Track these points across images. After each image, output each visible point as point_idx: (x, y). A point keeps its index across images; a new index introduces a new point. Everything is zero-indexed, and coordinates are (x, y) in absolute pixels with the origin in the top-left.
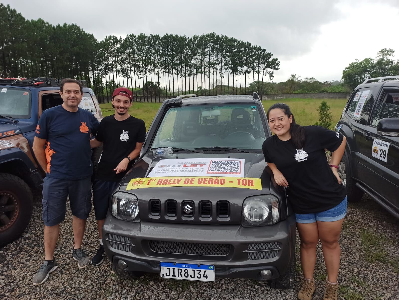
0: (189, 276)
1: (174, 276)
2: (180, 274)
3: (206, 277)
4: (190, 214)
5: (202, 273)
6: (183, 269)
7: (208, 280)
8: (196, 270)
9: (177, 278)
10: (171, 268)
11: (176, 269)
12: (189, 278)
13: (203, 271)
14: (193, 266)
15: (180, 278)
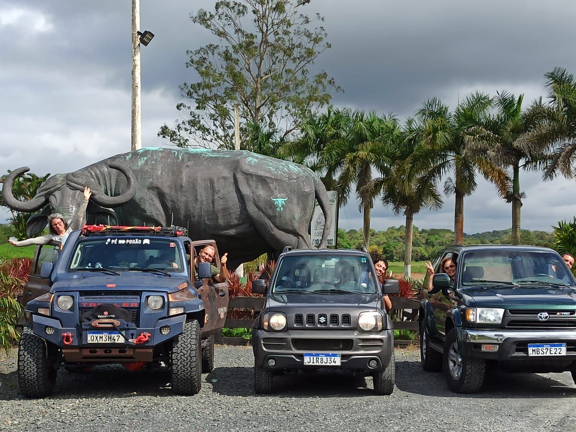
0: (324, 363)
1: (313, 363)
2: (317, 361)
3: (335, 362)
4: (323, 323)
5: (332, 360)
6: (320, 358)
7: (336, 364)
8: (328, 357)
9: (315, 364)
10: (312, 357)
11: (315, 358)
12: (324, 364)
13: (333, 358)
14: (327, 355)
15: (317, 364)
